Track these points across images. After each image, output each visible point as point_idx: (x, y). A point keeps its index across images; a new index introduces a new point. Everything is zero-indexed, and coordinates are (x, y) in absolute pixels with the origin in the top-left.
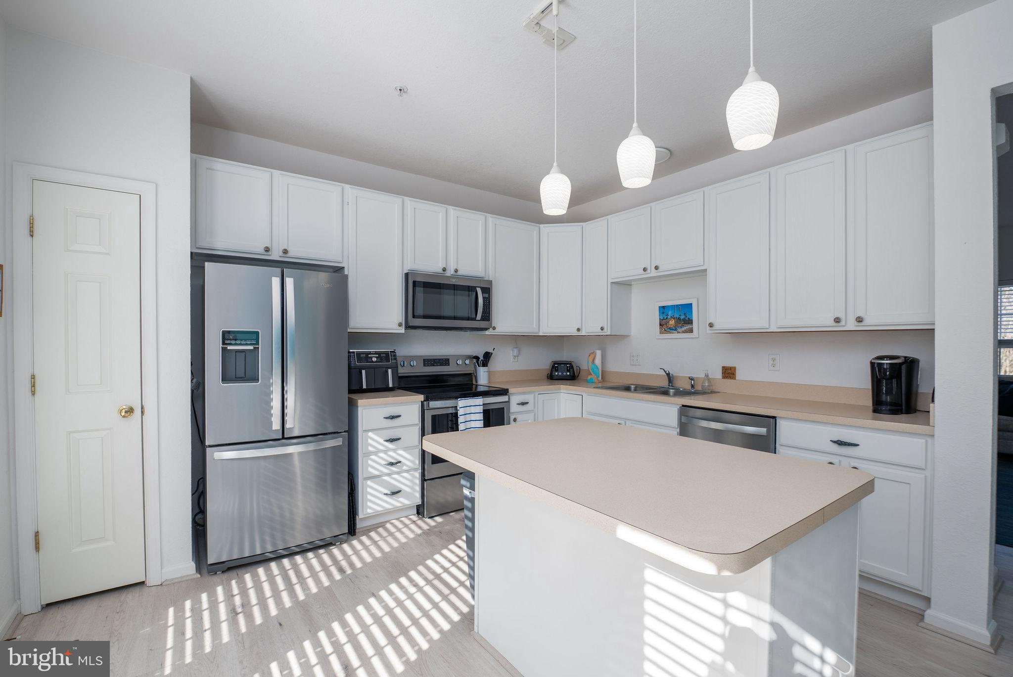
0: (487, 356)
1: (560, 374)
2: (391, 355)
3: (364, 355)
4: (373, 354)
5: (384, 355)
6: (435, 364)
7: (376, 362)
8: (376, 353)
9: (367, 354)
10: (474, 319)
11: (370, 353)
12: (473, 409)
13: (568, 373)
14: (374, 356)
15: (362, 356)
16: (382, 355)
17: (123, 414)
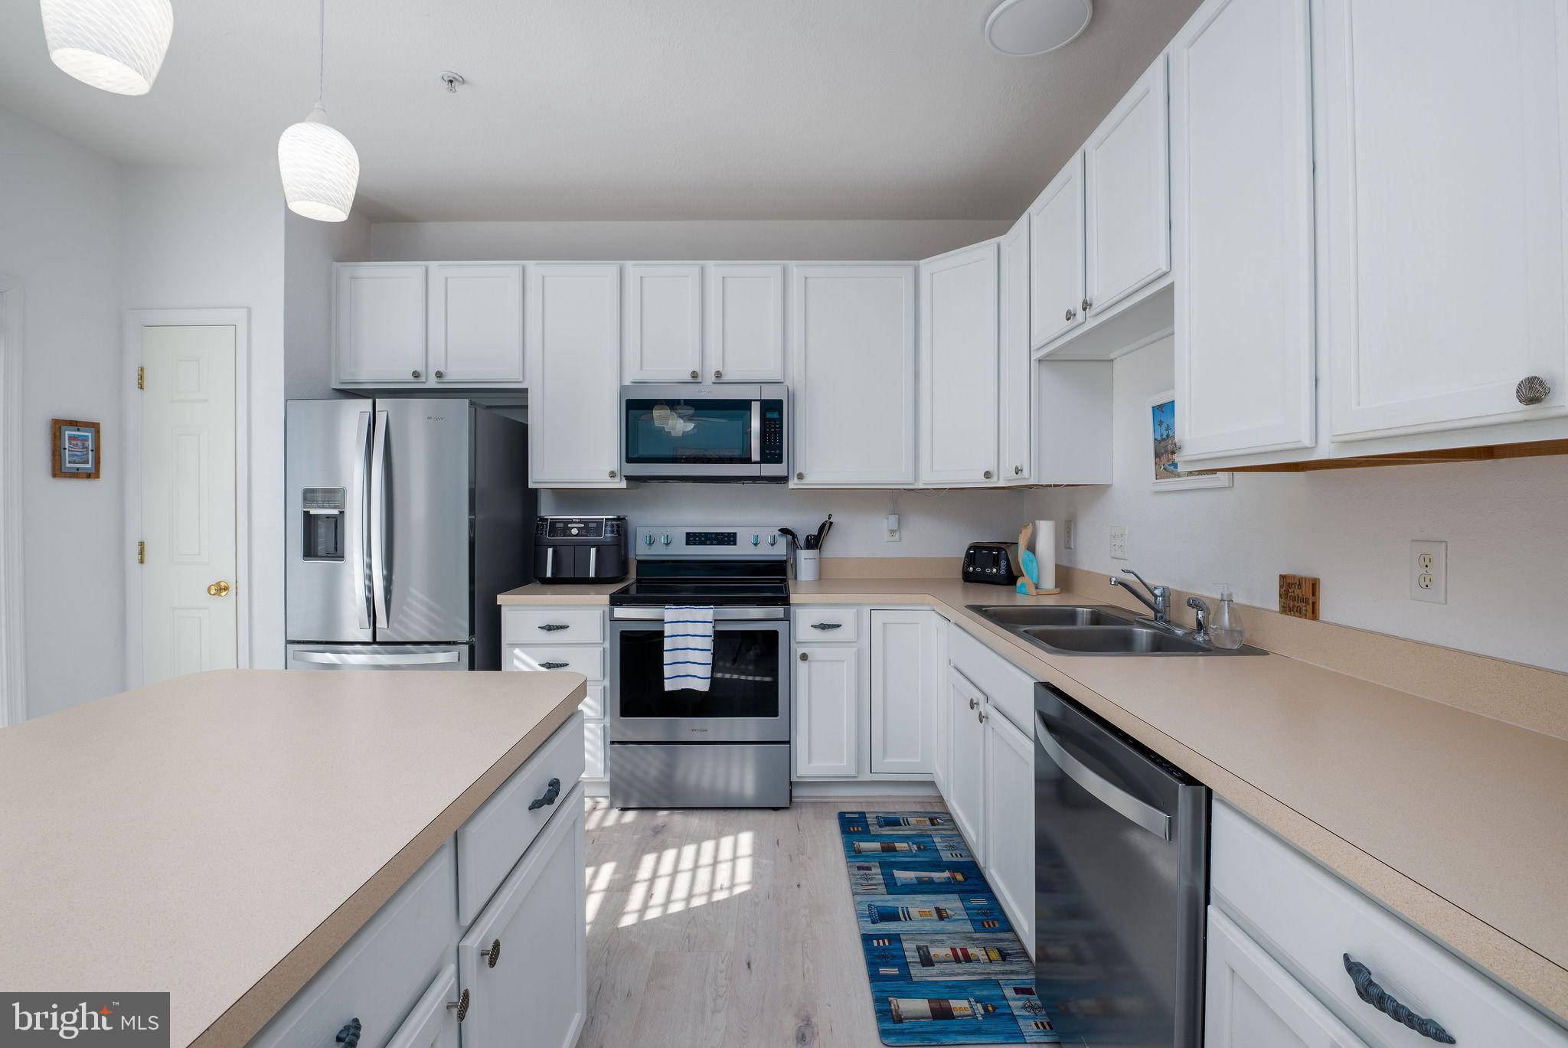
0: (825, 528)
1: (979, 570)
2: (606, 525)
3: (562, 525)
4: (576, 523)
5: (594, 525)
6: (708, 542)
7: (577, 535)
8: (581, 521)
9: (567, 522)
10: (747, 460)
11: (571, 521)
12: (691, 628)
13: (995, 570)
14: (575, 525)
15: (558, 525)
16: (591, 525)
17: (213, 592)
